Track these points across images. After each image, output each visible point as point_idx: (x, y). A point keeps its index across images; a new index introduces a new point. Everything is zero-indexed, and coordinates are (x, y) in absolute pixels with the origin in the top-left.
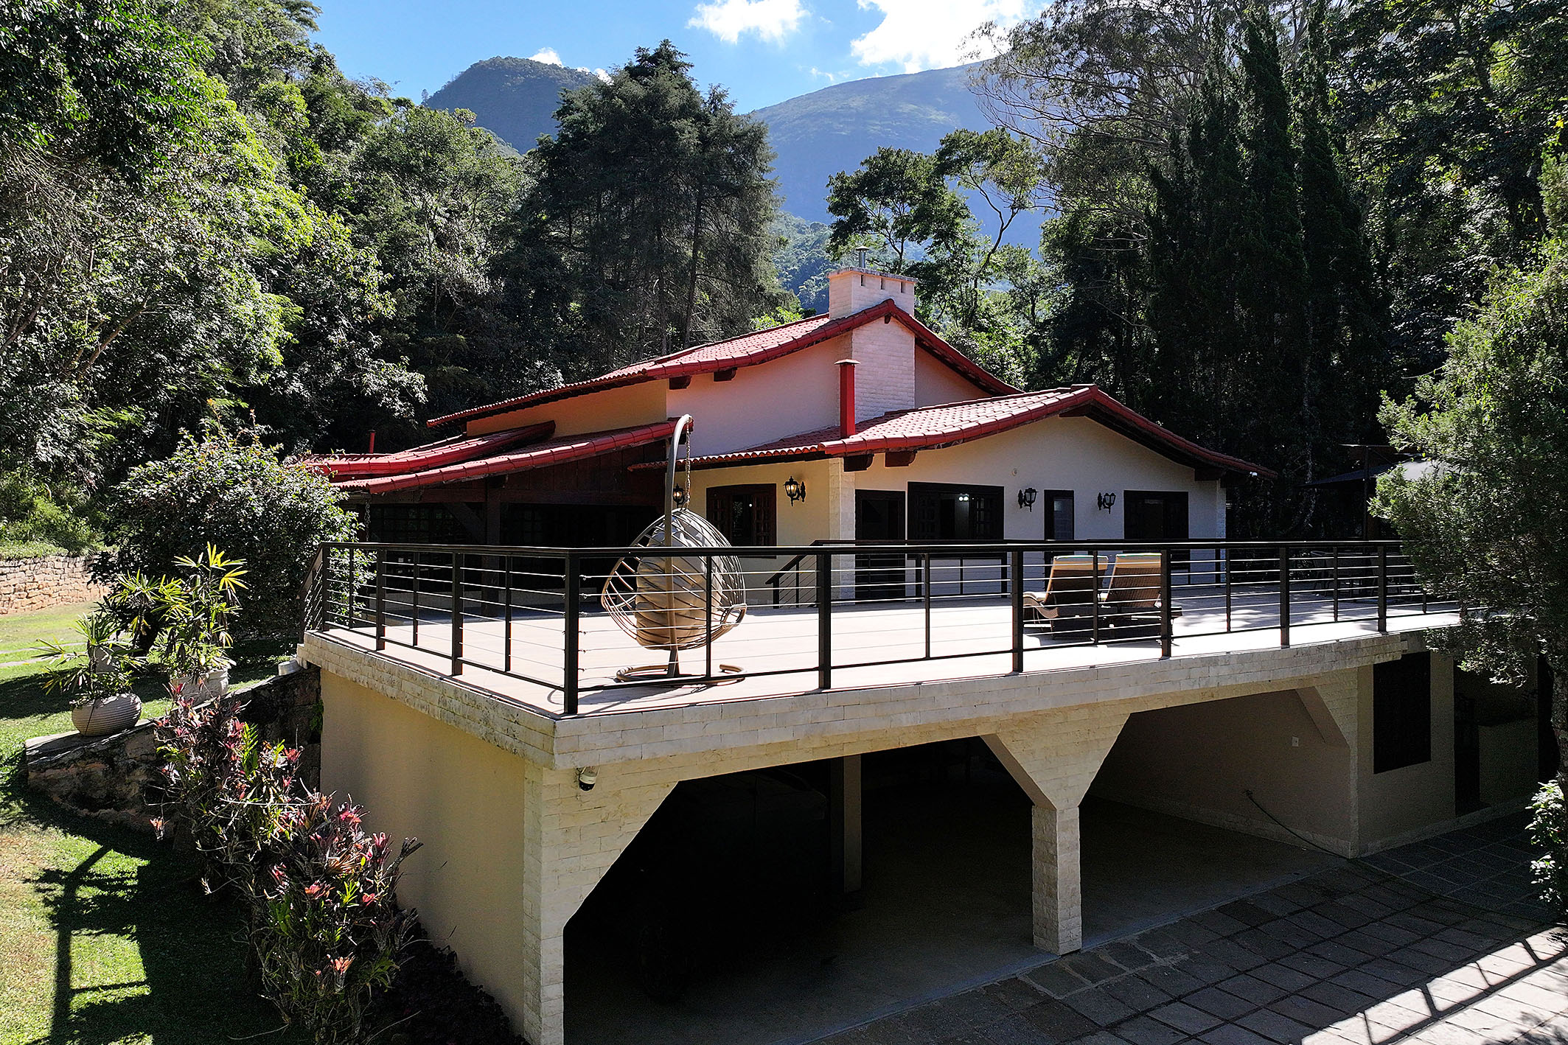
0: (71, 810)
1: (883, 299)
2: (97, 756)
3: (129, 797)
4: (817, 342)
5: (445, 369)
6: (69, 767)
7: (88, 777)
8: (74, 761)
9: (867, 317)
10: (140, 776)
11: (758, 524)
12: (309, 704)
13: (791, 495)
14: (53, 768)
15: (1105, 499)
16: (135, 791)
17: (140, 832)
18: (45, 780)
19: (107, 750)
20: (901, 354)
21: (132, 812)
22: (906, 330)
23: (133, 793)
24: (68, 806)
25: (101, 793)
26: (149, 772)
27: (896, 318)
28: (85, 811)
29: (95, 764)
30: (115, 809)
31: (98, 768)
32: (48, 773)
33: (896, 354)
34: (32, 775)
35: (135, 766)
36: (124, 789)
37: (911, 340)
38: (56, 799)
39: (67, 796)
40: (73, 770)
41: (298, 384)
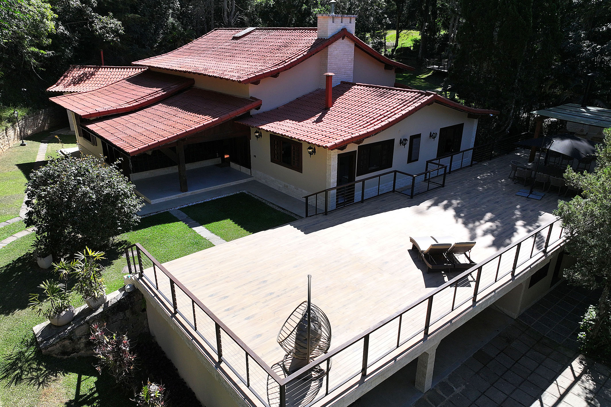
0: (61, 358)
1: (342, 27)
2: (66, 339)
3: (81, 348)
4: (313, 55)
5: (129, 16)
6: (56, 345)
7: (64, 346)
8: (57, 342)
9: (335, 38)
10: (83, 340)
11: (294, 157)
12: (140, 300)
13: (310, 153)
14: (50, 347)
15: (432, 135)
16: (82, 345)
17: (87, 357)
18: (49, 351)
19: (69, 336)
20: (348, 53)
21: (83, 352)
22: (351, 41)
23: (82, 346)
24: (59, 357)
25: (70, 349)
26: (86, 338)
27: (347, 37)
28: (66, 357)
29: (66, 341)
30: (77, 353)
31: (67, 342)
32: (49, 349)
33: (346, 53)
34: (43, 351)
35: (80, 338)
36: (78, 346)
37: (353, 46)
38: (54, 355)
39: (58, 354)
40: (58, 345)
41: (62, 27)
